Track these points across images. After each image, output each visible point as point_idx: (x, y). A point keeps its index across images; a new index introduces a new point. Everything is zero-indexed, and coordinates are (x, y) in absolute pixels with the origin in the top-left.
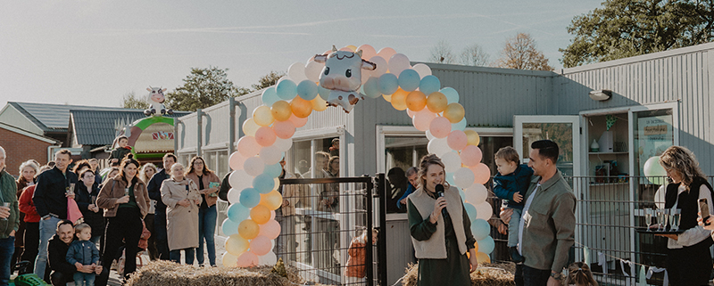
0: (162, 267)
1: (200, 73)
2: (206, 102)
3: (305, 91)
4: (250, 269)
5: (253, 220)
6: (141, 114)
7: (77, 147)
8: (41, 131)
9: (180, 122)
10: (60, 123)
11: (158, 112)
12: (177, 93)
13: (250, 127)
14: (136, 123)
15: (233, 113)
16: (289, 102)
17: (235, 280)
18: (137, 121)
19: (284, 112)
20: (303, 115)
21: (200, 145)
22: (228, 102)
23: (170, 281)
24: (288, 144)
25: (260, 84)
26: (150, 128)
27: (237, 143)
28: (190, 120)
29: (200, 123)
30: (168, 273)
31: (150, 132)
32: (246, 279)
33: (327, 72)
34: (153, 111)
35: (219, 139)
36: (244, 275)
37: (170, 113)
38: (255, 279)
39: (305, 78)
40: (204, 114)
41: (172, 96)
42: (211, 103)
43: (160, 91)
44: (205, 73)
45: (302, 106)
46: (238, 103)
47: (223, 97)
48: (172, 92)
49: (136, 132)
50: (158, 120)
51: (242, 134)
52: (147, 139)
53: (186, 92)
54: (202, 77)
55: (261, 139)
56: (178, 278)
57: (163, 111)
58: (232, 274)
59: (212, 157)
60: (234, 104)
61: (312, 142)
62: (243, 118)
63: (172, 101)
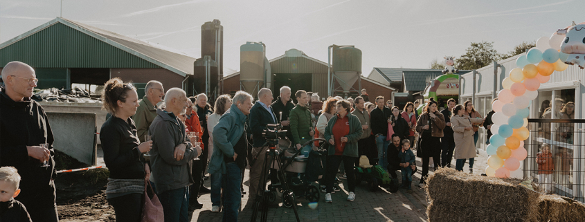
0: (447, 172)
1: (476, 45)
2: (480, 64)
3: (549, 57)
4: (505, 179)
5: (507, 146)
6: (439, 73)
7: (406, 92)
8: (388, 83)
9: (462, 78)
10: (398, 79)
11: (450, 71)
12: (462, 58)
13: (507, 83)
14: (437, 78)
15: (496, 72)
16: (536, 65)
17: (494, 186)
18: (438, 77)
19: (532, 72)
20: (547, 74)
21: (474, 92)
22: (492, 64)
23: (452, 182)
24: (535, 94)
25: (515, 51)
26: (445, 81)
27: (499, 92)
28: (468, 77)
29: (474, 78)
30: (451, 176)
31: (444, 83)
32: (501, 186)
33: (567, 41)
34: (447, 71)
35: (487, 89)
36: (500, 183)
37: (457, 72)
38: (507, 187)
39: (550, 47)
40: (477, 73)
41: (459, 61)
42: (482, 65)
43: (451, 59)
44: (479, 46)
45: (546, 67)
46: (499, 65)
47: (490, 60)
48: (459, 58)
49: (437, 84)
50: (450, 77)
51: (501, 88)
52: (443, 88)
53: (467, 58)
54: (477, 48)
55: (515, 91)
56: (457, 180)
57: (453, 71)
58: (492, 181)
59: (482, 100)
60: (497, 66)
61: (553, 92)
62: (503, 76)
63: (458, 64)
